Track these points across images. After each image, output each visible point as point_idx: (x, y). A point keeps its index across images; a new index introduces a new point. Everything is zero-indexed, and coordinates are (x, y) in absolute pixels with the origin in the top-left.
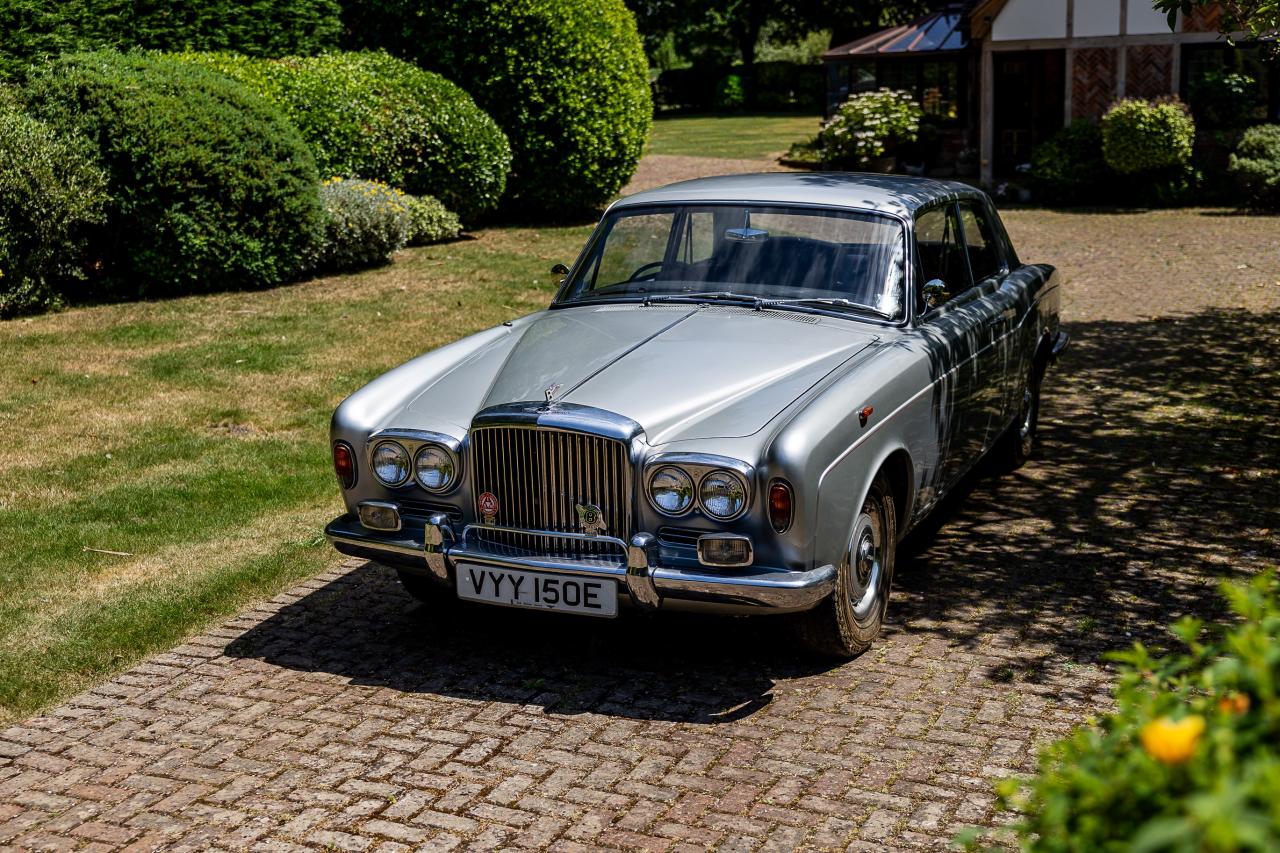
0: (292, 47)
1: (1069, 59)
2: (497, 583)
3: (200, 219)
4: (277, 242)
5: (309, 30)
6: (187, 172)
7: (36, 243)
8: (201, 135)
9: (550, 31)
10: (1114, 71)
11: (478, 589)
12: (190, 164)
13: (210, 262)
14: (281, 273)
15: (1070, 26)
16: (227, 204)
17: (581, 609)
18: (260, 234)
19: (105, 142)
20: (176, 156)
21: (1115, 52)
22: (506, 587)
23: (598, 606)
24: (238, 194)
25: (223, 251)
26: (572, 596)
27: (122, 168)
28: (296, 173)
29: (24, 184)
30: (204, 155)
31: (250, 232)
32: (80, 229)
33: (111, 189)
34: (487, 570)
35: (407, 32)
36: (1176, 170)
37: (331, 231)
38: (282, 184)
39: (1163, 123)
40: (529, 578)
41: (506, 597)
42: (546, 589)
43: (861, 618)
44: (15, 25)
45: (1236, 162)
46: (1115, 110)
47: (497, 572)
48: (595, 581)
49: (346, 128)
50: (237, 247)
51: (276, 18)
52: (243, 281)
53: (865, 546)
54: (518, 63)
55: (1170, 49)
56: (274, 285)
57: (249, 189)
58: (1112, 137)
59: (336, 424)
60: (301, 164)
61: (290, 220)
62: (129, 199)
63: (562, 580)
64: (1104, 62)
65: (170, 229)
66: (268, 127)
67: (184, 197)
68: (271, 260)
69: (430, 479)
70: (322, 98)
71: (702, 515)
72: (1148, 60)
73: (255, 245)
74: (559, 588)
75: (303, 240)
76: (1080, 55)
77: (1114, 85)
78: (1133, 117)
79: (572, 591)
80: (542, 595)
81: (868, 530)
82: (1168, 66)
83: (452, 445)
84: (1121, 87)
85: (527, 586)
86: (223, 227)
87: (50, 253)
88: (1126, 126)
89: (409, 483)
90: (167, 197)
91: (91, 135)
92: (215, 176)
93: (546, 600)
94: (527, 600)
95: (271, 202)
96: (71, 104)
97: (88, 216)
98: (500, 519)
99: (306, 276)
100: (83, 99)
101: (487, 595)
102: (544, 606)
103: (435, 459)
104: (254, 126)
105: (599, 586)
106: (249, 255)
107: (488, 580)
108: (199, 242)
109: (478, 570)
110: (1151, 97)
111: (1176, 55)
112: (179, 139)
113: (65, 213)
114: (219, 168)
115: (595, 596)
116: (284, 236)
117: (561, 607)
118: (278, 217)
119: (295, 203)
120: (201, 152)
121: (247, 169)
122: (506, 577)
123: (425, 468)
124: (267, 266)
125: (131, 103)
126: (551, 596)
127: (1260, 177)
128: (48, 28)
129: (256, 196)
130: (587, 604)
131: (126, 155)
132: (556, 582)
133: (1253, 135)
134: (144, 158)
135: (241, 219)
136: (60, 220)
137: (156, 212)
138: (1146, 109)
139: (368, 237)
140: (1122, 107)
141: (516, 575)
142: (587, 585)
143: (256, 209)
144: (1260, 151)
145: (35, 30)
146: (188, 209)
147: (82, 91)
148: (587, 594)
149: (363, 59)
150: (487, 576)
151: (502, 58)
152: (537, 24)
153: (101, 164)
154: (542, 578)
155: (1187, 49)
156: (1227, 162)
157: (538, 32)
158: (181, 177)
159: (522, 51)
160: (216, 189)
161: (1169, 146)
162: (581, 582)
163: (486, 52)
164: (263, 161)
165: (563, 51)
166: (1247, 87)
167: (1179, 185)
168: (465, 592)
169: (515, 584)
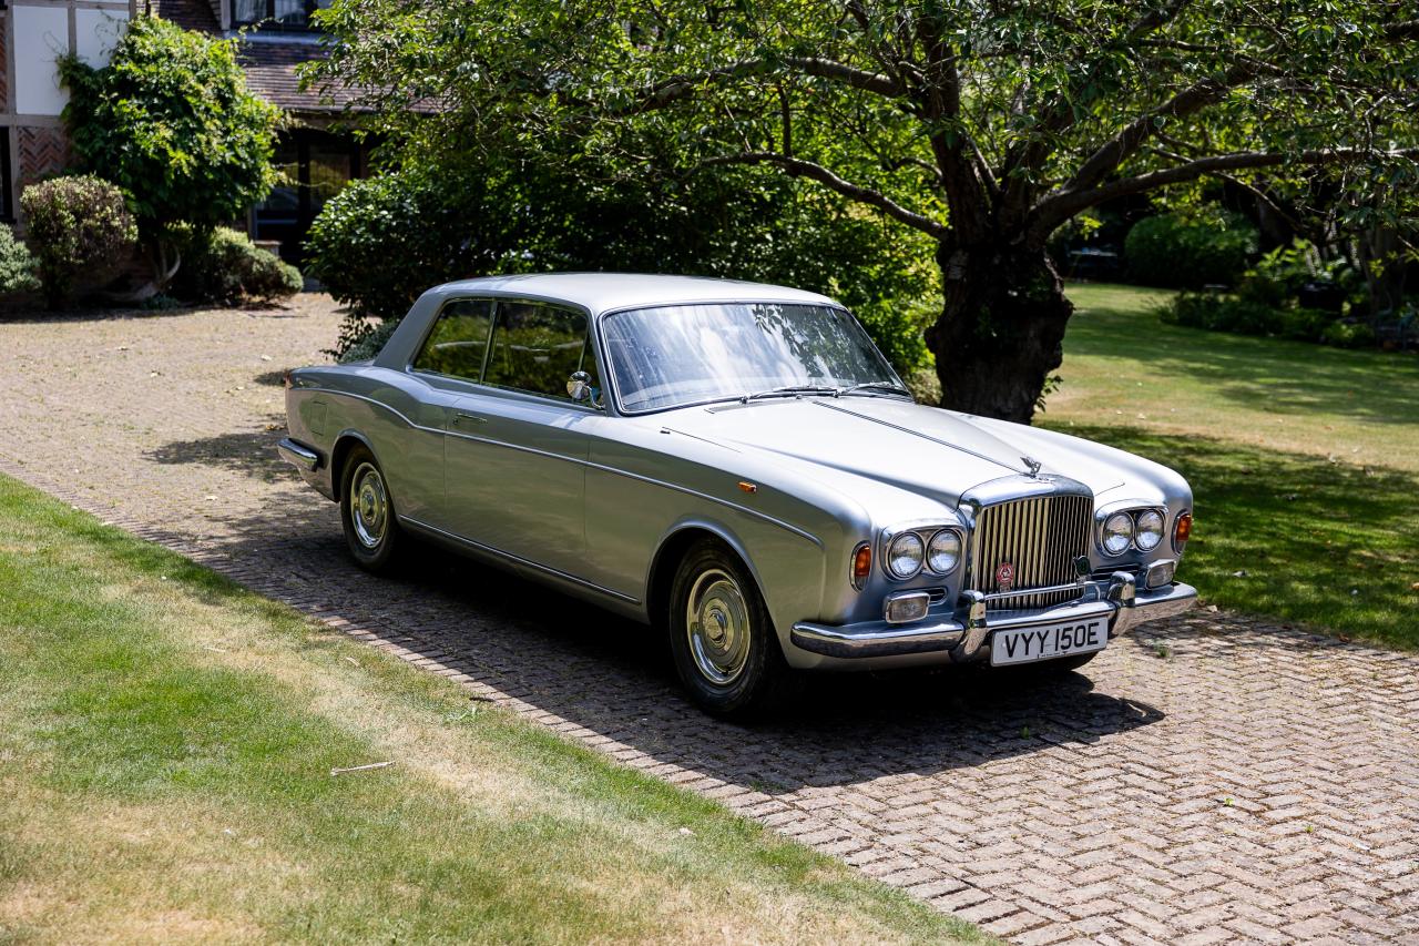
2: (1027, 642)
11: (1011, 653)
17: (1086, 648)
22: (1035, 642)
23: (1096, 642)
26: (1080, 639)
34: (1019, 632)
40: (1052, 629)
41: (1034, 654)
42: (1064, 637)
47: (1028, 632)
48: (1093, 621)
63: (1075, 625)
69: (941, 562)
74: (1072, 633)
80: (1061, 643)
85: (1050, 640)
93: (1063, 647)
94: (1049, 651)
101: (1019, 657)
102: (1061, 652)
103: (945, 543)
105: (1097, 624)
107: (1020, 641)
109: (1011, 634)
115: (1094, 634)
117: (1073, 650)
122: (1036, 639)
126: (1066, 642)
130: (1089, 643)
132: (1071, 629)
141: (1043, 631)
142: (1091, 625)
148: (1090, 635)
150: (1020, 637)
154: (1062, 628)
162: (1086, 624)
168: (999, 657)
169: (1042, 639)
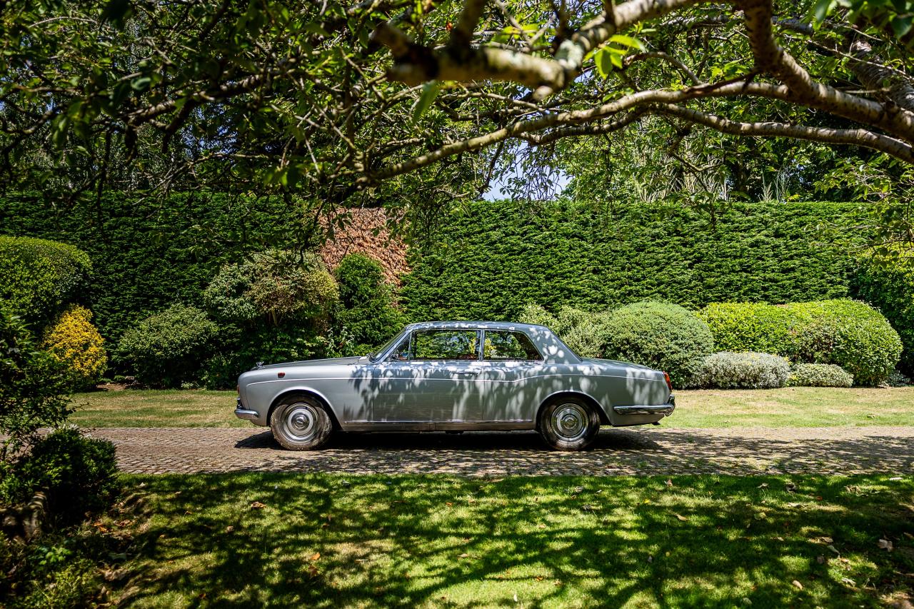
6: (625, 342)
12: (627, 339)
20: (621, 336)
92: (637, 344)
114: (639, 341)
120: (632, 335)
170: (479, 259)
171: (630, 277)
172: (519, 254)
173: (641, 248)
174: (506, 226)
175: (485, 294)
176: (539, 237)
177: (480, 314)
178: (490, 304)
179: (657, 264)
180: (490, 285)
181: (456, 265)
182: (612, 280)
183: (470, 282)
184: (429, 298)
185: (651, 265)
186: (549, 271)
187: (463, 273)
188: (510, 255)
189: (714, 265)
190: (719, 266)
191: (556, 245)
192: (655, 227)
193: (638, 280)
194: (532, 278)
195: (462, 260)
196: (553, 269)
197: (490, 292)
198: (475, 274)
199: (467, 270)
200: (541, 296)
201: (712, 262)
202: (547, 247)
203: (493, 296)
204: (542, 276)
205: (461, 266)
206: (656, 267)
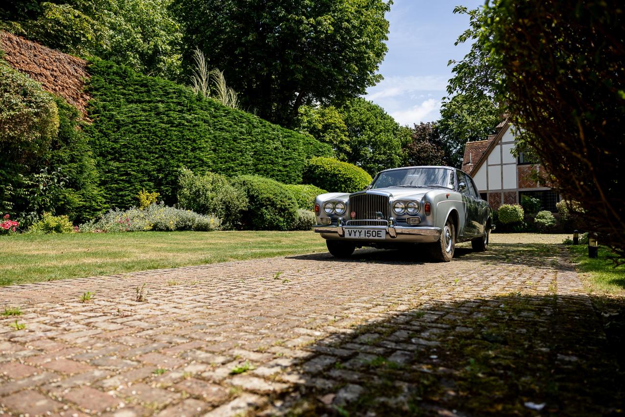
0: (291, 183)
1: (488, 195)
2: (355, 233)
3: (269, 212)
4: (287, 219)
5: (295, 180)
6: (267, 200)
7: (231, 215)
8: (271, 192)
9: (353, 181)
10: (500, 198)
11: (350, 235)
12: (268, 198)
13: (271, 223)
14: (287, 228)
15: (488, 187)
16: (276, 208)
17: (376, 238)
18: (283, 217)
19: (248, 192)
20: (265, 196)
21: (500, 194)
22: (357, 234)
23: (381, 237)
24: (279, 206)
25: (274, 220)
26: (374, 235)
27: (252, 198)
28: (293, 203)
29: (229, 200)
30: (271, 196)
31: (281, 216)
32: (241, 212)
33: (249, 202)
34: (353, 230)
35: (318, 181)
36: (519, 223)
37: (300, 219)
38: (289, 205)
39: (515, 210)
40: (363, 230)
41: (357, 236)
42: (367, 233)
43: (448, 253)
44: (229, 169)
45: (536, 220)
46: (501, 207)
47: (355, 230)
48: (380, 230)
49: (303, 199)
50: (277, 219)
51: (287, 176)
52: (278, 228)
53: (448, 234)
54: (345, 188)
55: (515, 193)
56: (285, 230)
57: (281, 205)
58: (501, 214)
59: (316, 200)
60: (293, 201)
61: (290, 214)
62: (253, 206)
63: (372, 230)
64: (498, 197)
65: (262, 213)
66: (287, 192)
67: (266, 206)
68: (285, 224)
69: (338, 211)
70: (297, 193)
71: (408, 214)
72: (510, 196)
73: (282, 219)
74: (371, 233)
75: (293, 220)
76: (491, 194)
77: (501, 202)
78: (507, 209)
79: (374, 233)
80: (366, 235)
81: (448, 230)
82: (515, 197)
83: (345, 202)
84: (503, 202)
85: (363, 233)
86: (274, 214)
87: (234, 217)
88: (505, 211)
89: (333, 213)
90: (262, 205)
91: (245, 191)
92: (273, 202)
94: (363, 236)
95: (286, 209)
96: (241, 184)
97: (244, 209)
98: (356, 218)
99: (293, 230)
100: (244, 183)
101: (353, 236)
102: (367, 237)
103: (340, 206)
104: (283, 191)
106: (280, 221)
108: (268, 217)
109: (350, 230)
110: (511, 204)
111: (517, 194)
112: (265, 192)
113: (238, 207)
114: (274, 199)
115: (380, 234)
116: (289, 218)
117: (371, 237)
118: (287, 213)
119: (292, 210)
120: (271, 195)
121: (281, 201)
122: (357, 232)
123: (338, 208)
124: (284, 225)
125: (255, 184)
126: (369, 235)
127: (544, 224)
128: (236, 171)
129: (283, 207)
130: (378, 236)
131: (253, 195)
132: (370, 231)
133: (540, 213)
134: (257, 196)
135: (279, 213)
136: (236, 209)
137: (259, 209)
138: (510, 206)
139: (308, 222)
140: (503, 206)
141: (360, 231)
142: (378, 231)
143: (283, 210)
144: (543, 217)
145: (233, 171)
146: (267, 209)
147: (244, 182)
148: (378, 234)
149: (307, 186)
151: (341, 187)
152: (350, 179)
153: (247, 197)
154: (367, 230)
155: (520, 193)
156: (533, 220)
157: (350, 181)
158: (266, 201)
159: (346, 186)
160: (273, 204)
161: (517, 216)
162: (376, 230)
163: (337, 186)
164: (285, 199)
165: (356, 186)
166: (538, 202)
167: (520, 227)
168: (347, 236)
169: (360, 233)
170: (149, 124)
171: (229, 157)
172: (176, 126)
173: (235, 139)
174: (167, 102)
175: (152, 155)
176: (189, 117)
177: (146, 171)
178: (154, 164)
179: (241, 151)
180: (156, 148)
181: (131, 126)
182: (221, 158)
183: (142, 142)
184: (107, 151)
185: (239, 152)
186: (195, 145)
187: (135, 134)
188: (171, 127)
189: (261, 157)
190: (263, 159)
191: (198, 126)
192: (242, 127)
193: (232, 160)
194: (184, 148)
195: (135, 122)
196: (196, 143)
197: (156, 153)
198: (146, 136)
199: (139, 132)
200: (188, 162)
201: (261, 156)
202: (194, 126)
203: (157, 158)
204: (190, 147)
205: (134, 127)
206: (240, 154)
